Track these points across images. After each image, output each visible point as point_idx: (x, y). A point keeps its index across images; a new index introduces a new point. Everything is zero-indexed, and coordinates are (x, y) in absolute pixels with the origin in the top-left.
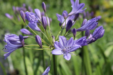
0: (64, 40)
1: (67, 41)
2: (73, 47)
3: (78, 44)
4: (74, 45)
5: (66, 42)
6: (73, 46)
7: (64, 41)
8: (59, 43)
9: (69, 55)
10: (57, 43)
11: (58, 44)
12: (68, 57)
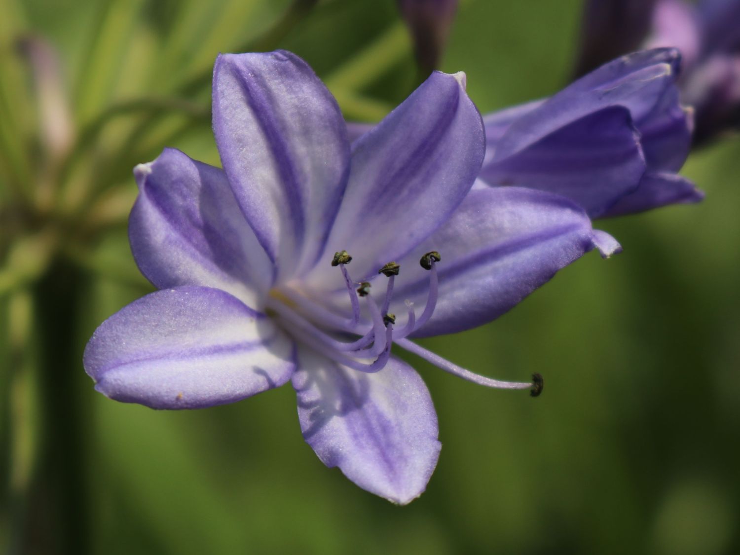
0: (306, 132)
1: (343, 139)
2: (453, 239)
3: (536, 200)
4: (479, 203)
5: (338, 167)
6: (463, 223)
7: (299, 148)
8: (208, 192)
9: (400, 405)
10: (183, 181)
11: (195, 204)
12: (386, 428)
